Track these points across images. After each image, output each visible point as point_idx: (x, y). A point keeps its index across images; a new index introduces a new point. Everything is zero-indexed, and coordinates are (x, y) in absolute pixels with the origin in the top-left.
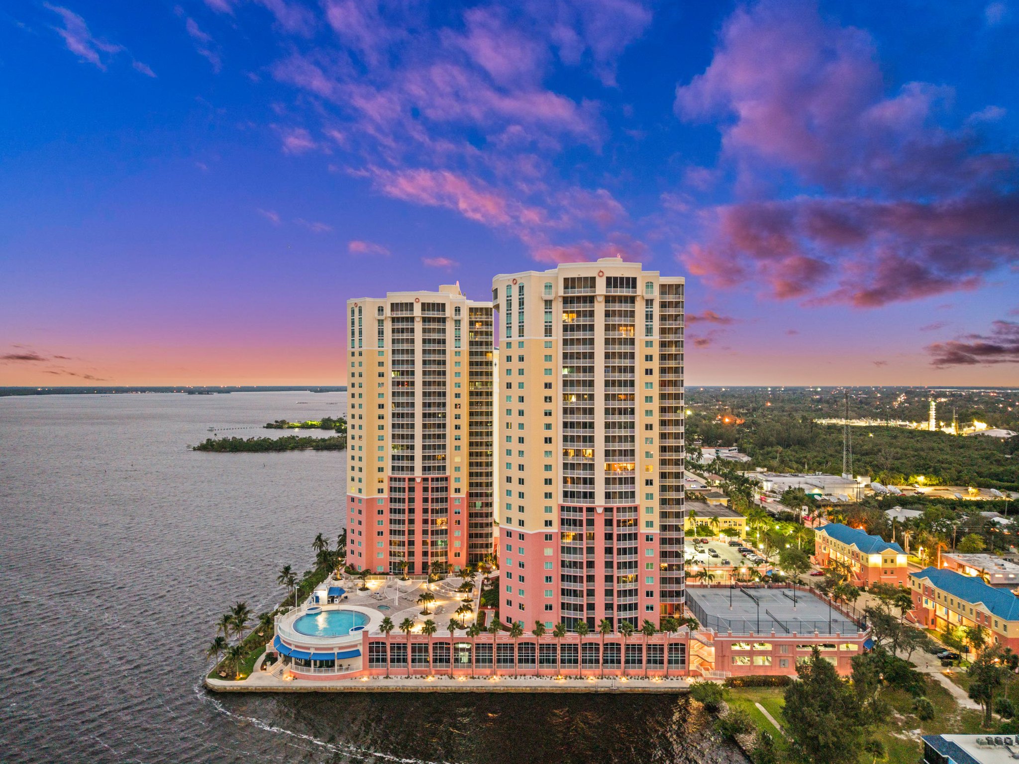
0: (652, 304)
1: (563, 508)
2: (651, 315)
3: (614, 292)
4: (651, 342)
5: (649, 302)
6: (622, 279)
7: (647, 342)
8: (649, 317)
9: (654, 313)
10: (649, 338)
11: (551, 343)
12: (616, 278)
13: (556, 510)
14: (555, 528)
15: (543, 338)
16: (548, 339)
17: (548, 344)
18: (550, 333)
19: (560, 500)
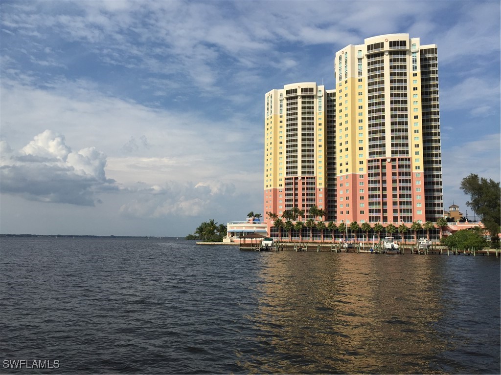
0: (416, 55)
1: (369, 161)
2: (416, 60)
3: (393, 48)
4: (416, 74)
5: (414, 54)
7: (414, 74)
8: (414, 61)
10: (415, 72)
11: (361, 79)
12: (394, 42)
13: (365, 163)
14: (365, 172)
15: (357, 77)
16: (360, 78)
17: (360, 80)
18: (361, 74)
19: (367, 157)
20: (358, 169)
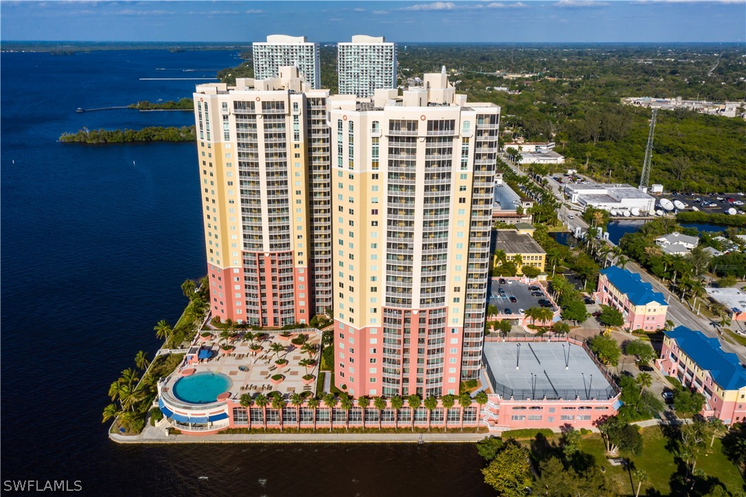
0: (468, 141)
1: (385, 310)
2: (467, 151)
3: (433, 133)
4: (466, 175)
5: (466, 140)
6: (442, 121)
7: (462, 175)
8: (465, 152)
9: (469, 149)
10: (464, 171)
11: (377, 175)
12: (436, 122)
13: (380, 311)
14: (379, 323)
15: (370, 171)
16: (375, 172)
17: (375, 176)
18: (377, 166)
19: (383, 304)
20: (368, 320)
